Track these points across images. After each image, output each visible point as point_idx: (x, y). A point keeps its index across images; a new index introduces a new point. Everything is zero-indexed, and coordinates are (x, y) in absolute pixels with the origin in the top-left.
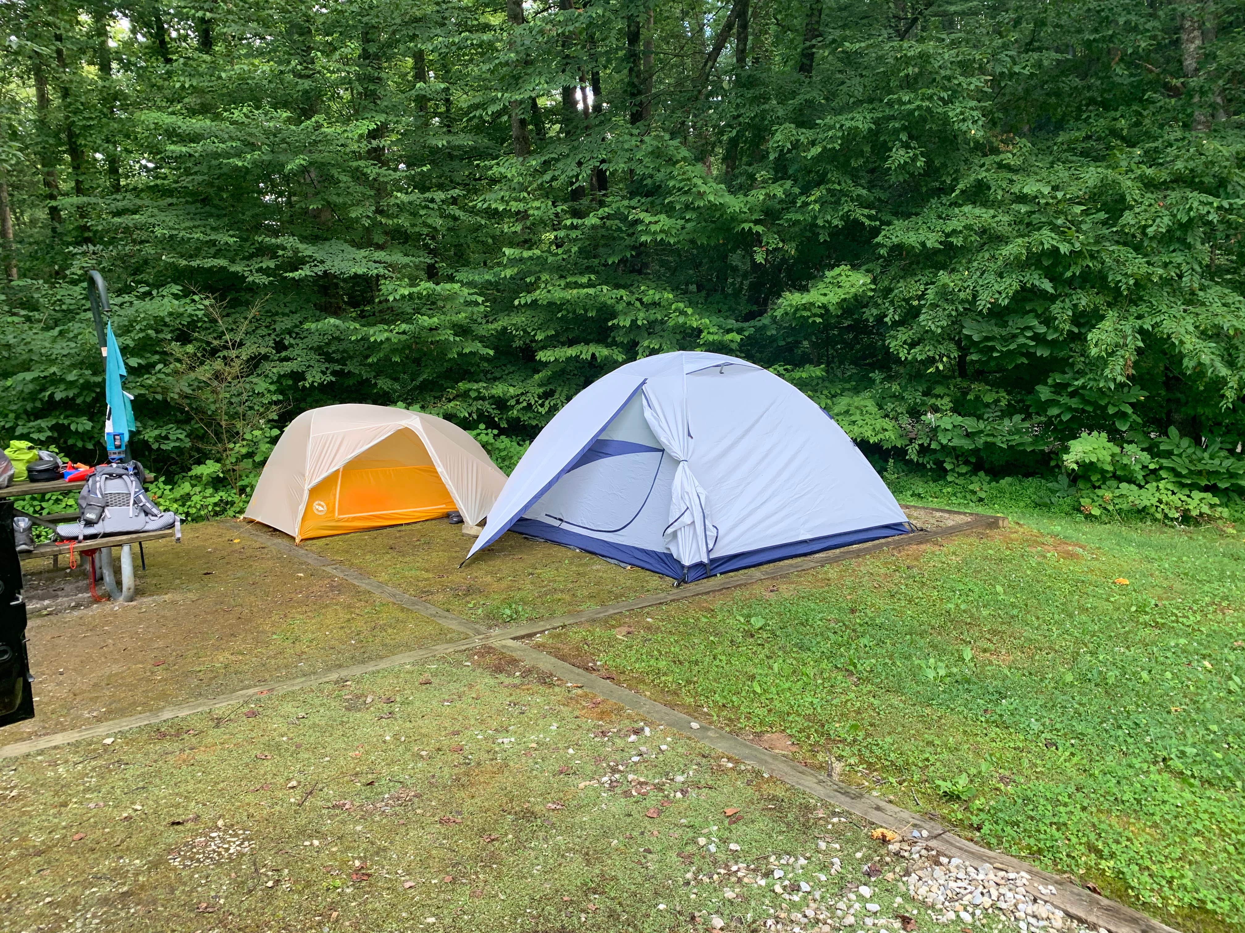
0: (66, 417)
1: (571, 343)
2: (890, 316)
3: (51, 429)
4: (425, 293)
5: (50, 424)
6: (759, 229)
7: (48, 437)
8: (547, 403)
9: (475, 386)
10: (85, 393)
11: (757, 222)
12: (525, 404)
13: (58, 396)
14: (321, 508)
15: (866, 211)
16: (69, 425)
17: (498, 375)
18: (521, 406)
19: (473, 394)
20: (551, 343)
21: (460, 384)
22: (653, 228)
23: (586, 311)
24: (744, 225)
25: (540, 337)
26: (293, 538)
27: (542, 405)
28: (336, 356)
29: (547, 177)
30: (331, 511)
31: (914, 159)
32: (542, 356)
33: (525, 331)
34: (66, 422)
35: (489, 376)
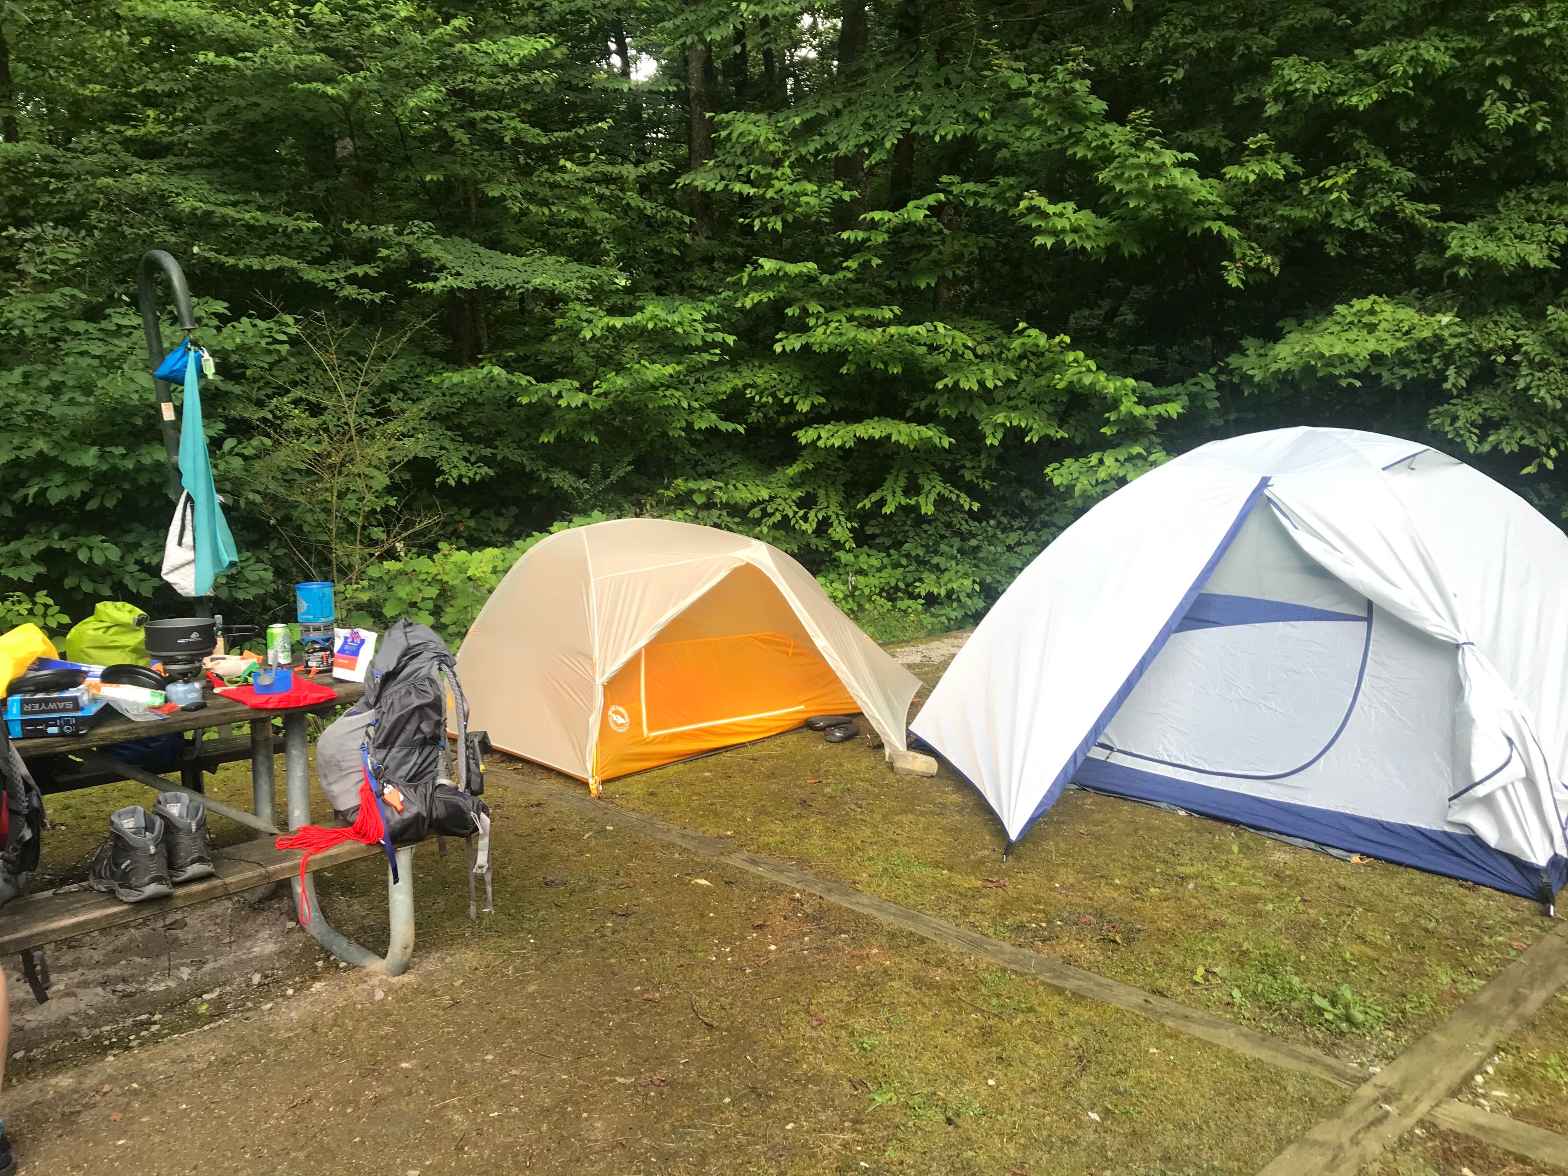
0: (63, 537)
1: (857, 417)
2: (1451, 380)
3: (38, 559)
4: (650, 326)
5: (35, 550)
6: (1231, 232)
7: (38, 576)
8: (811, 515)
9: (705, 485)
10: (101, 491)
11: (1228, 220)
12: (778, 517)
13: (56, 496)
14: (620, 720)
15: (1421, 207)
16: (74, 552)
17: (716, 468)
18: (770, 521)
19: (700, 500)
20: (817, 418)
21: (679, 481)
22: (1060, 224)
23: (886, 364)
24: (1207, 224)
25: (803, 407)
26: (585, 784)
27: (805, 519)
28: (477, 432)
29: (816, 143)
30: (635, 723)
31: (1532, 117)
32: (805, 436)
33: (774, 395)
34: (65, 545)
35: (700, 469)
